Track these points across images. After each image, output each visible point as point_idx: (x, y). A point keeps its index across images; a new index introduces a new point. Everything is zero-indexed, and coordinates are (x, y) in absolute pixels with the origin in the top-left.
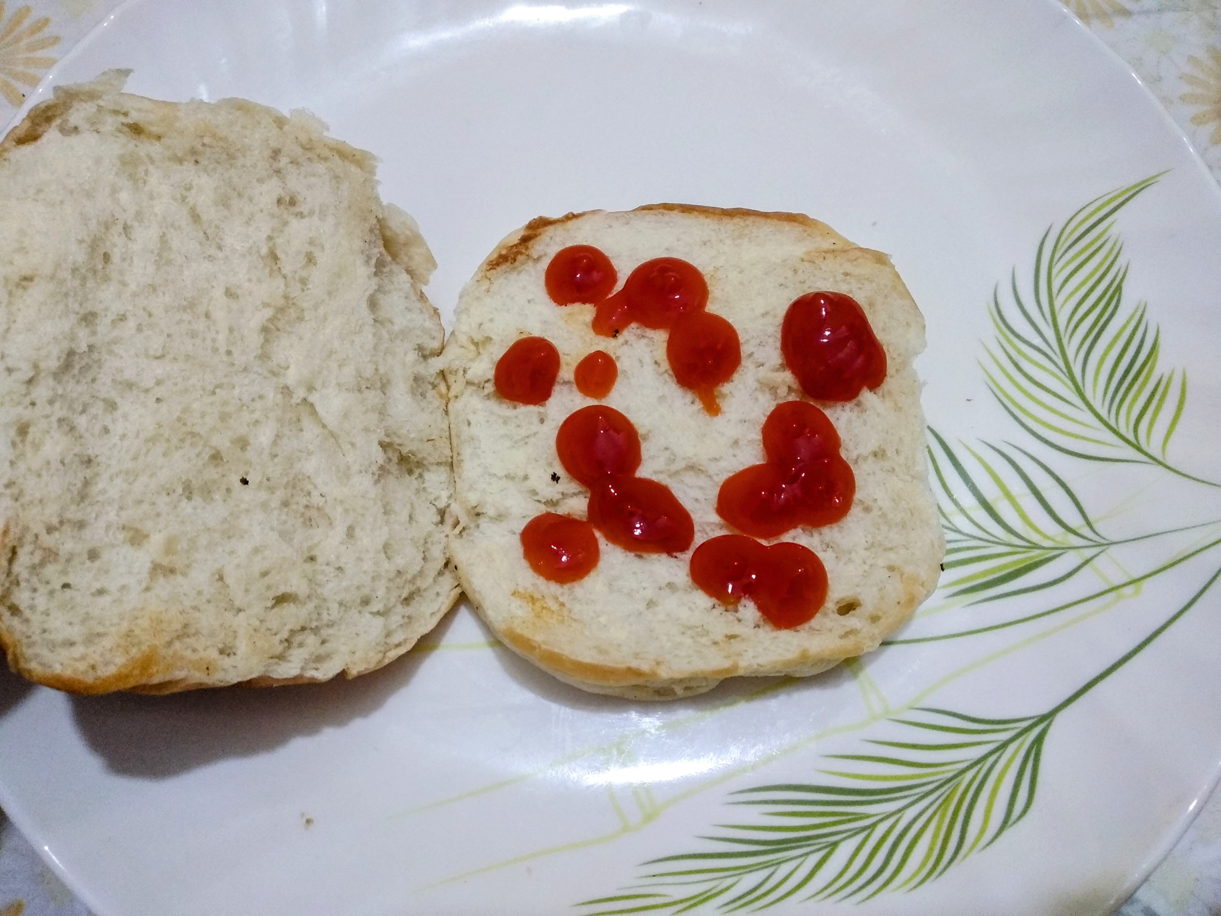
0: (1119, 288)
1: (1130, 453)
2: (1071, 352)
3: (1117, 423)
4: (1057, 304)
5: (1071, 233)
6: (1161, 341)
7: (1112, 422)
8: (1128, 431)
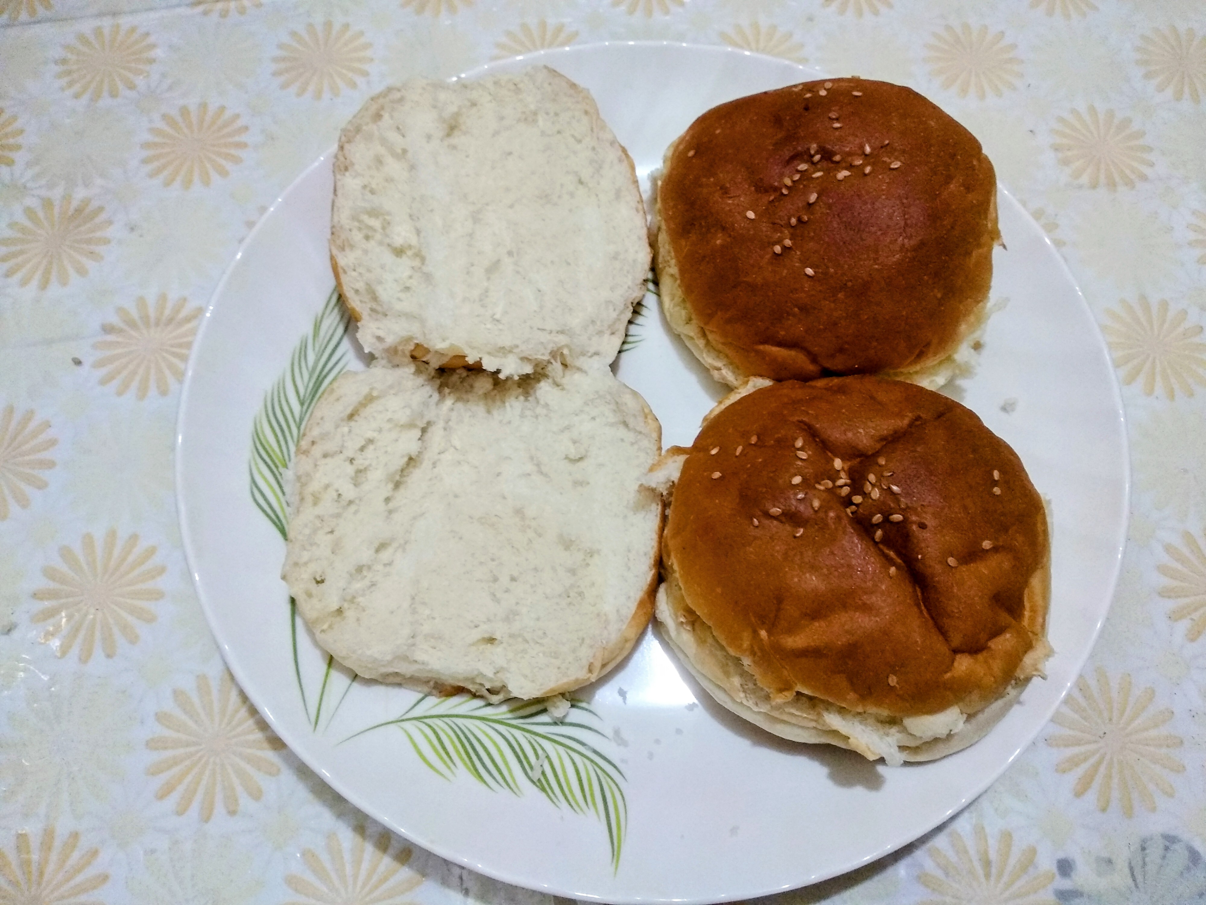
0: (543, 790)
1: (417, 712)
2: (518, 733)
3: (443, 721)
4: (560, 749)
5: (610, 788)
6: (484, 786)
7: (446, 719)
8: (434, 723)
